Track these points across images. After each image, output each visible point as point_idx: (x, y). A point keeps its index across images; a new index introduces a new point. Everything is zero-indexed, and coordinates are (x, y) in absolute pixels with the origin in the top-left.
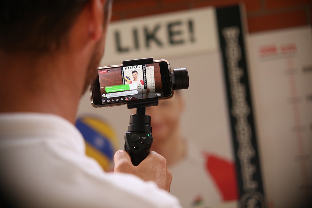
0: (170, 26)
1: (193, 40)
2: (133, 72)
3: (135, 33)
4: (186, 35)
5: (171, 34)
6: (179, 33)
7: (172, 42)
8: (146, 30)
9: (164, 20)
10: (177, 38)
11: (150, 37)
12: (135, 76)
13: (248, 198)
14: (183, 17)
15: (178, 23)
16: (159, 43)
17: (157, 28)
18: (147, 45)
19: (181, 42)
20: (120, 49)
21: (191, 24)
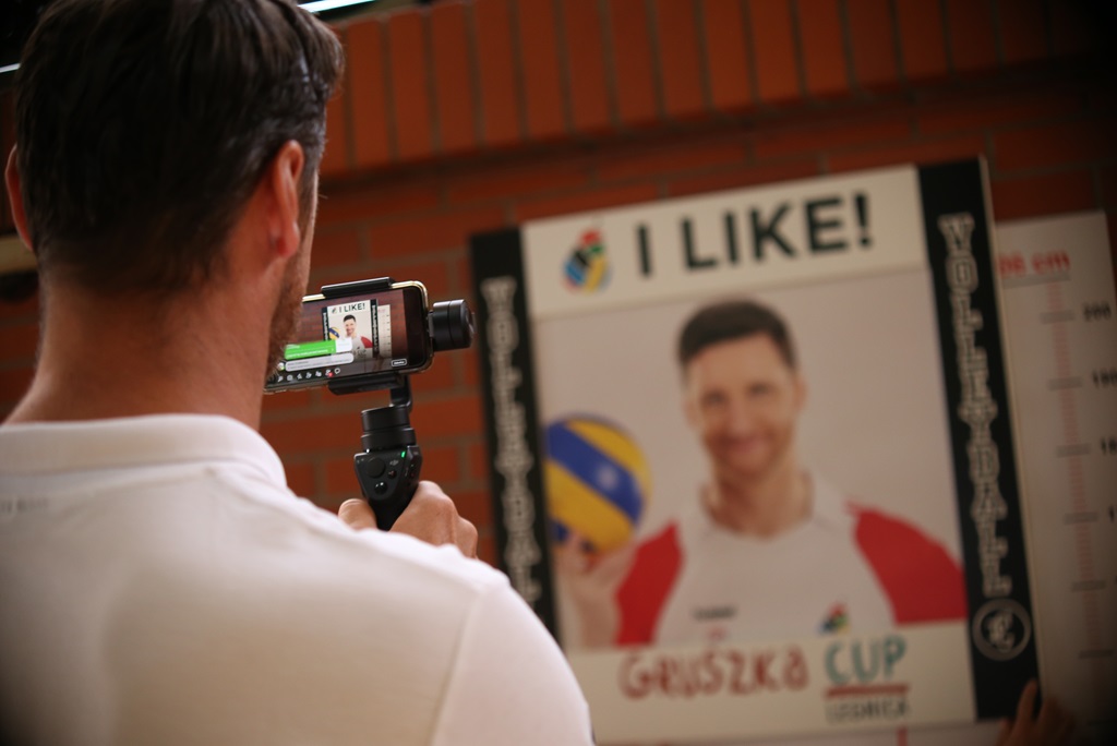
0: (811, 207)
1: (865, 241)
2: (347, 318)
3: (730, 222)
4: (850, 231)
5: (813, 226)
6: (834, 224)
7: (816, 246)
8: (754, 215)
9: (797, 193)
10: (826, 236)
11: (765, 233)
12: (350, 327)
13: (992, 615)
14: (843, 186)
15: (833, 202)
16: (786, 249)
17: (782, 212)
18: (758, 253)
19: (839, 246)
20: (693, 262)
21: (861, 203)
